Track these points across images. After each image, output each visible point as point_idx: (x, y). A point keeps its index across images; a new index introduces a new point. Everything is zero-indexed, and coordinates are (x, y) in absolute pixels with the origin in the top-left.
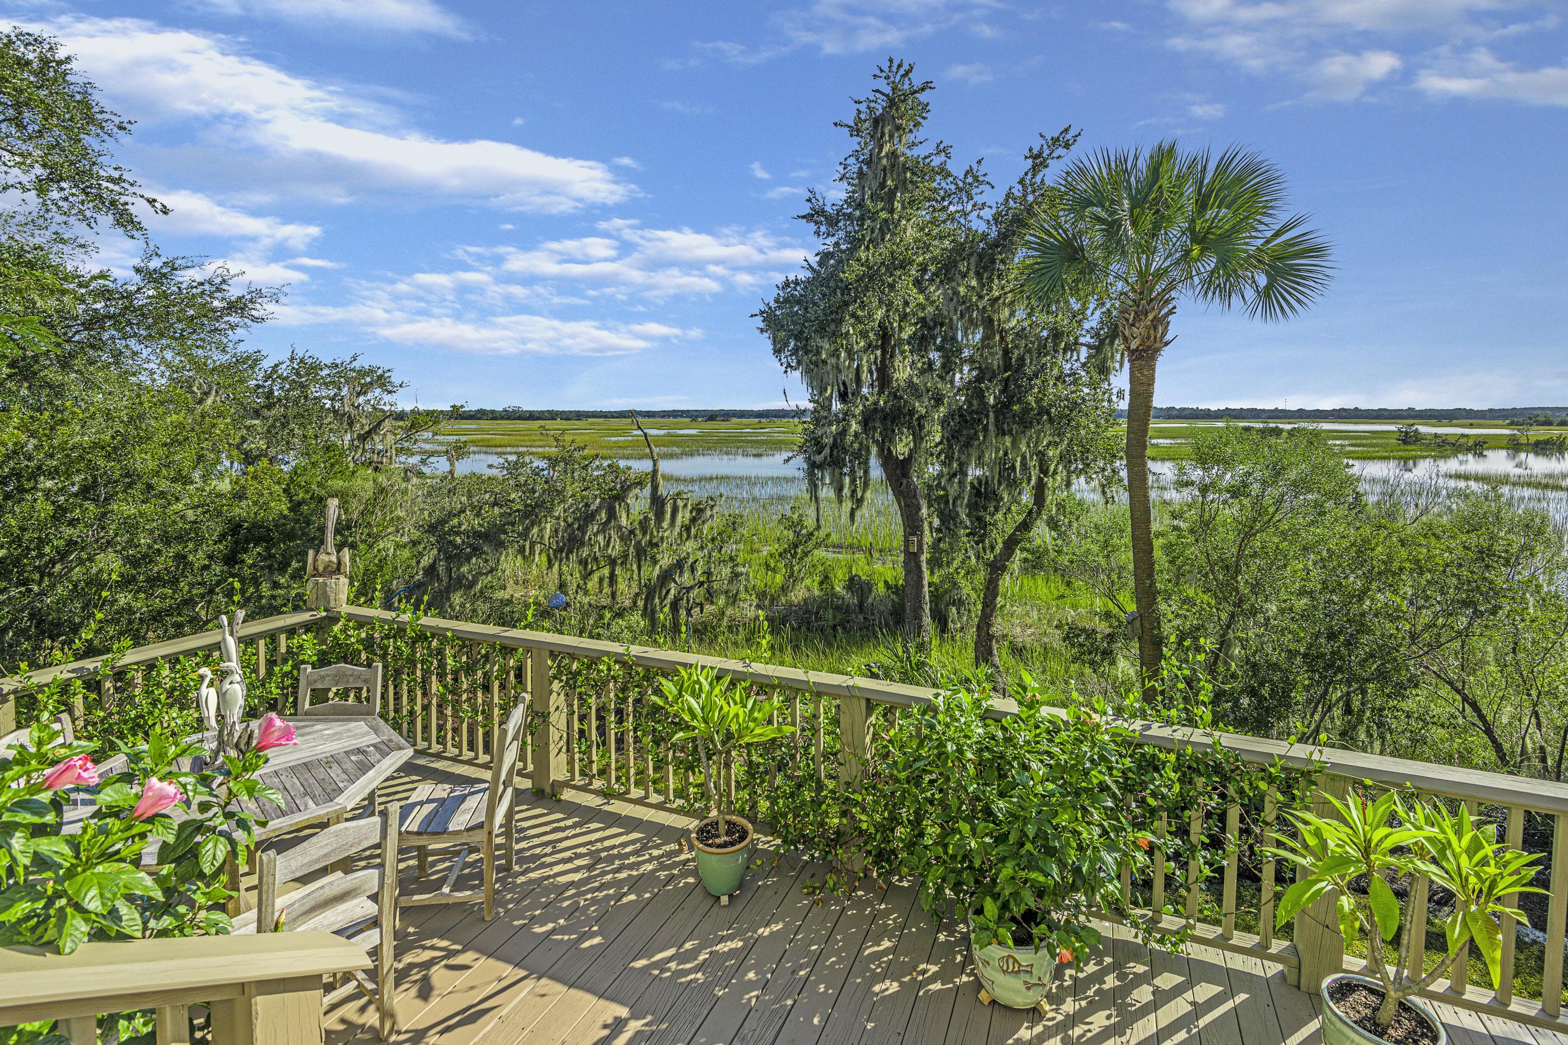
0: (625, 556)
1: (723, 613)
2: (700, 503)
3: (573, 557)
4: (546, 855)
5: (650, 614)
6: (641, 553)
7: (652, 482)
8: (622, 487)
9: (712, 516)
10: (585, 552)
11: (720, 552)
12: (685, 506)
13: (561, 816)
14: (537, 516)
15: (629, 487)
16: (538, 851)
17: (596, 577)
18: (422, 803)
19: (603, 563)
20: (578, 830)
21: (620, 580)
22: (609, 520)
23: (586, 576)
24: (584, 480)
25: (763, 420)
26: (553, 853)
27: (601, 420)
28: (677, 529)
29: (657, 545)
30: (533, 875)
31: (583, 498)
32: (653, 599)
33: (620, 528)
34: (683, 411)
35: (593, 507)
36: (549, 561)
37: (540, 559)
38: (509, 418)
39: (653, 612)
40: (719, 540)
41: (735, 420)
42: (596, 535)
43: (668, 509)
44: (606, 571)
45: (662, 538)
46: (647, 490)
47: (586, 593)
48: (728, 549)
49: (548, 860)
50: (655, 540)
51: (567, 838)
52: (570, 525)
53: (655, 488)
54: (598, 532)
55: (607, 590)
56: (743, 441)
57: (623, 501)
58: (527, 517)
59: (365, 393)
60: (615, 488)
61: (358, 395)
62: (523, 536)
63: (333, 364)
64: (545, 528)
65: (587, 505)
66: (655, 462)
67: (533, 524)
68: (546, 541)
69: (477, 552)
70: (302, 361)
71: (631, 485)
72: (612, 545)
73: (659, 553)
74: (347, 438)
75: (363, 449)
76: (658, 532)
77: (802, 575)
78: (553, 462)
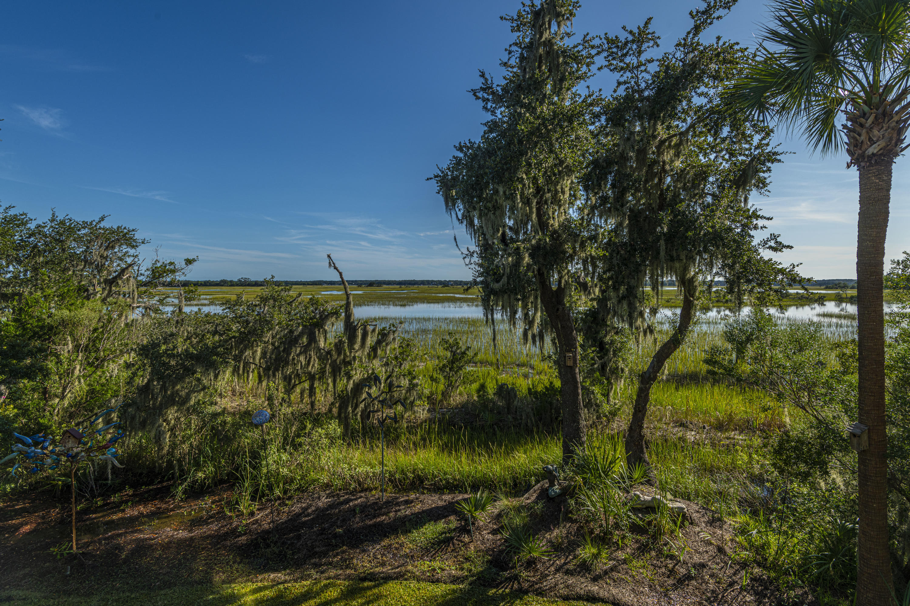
0: (322, 372)
2: (384, 329)
3: (279, 375)
5: (343, 420)
6: (336, 371)
7: (346, 312)
8: (321, 316)
9: (394, 339)
10: (289, 370)
11: (400, 367)
12: (374, 331)
14: (249, 342)
15: (327, 317)
17: (298, 390)
19: (304, 378)
21: (317, 390)
22: (309, 344)
23: (289, 390)
24: (289, 313)
25: (403, 286)
27: (301, 286)
28: (367, 350)
29: (349, 363)
31: (288, 325)
32: (347, 408)
33: (319, 349)
35: (296, 333)
36: (260, 377)
37: (253, 377)
38: (242, 285)
39: (347, 418)
40: (400, 359)
41: (385, 286)
42: (298, 355)
43: (360, 333)
44: (307, 385)
45: (354, 358)
46: (342, 319)
47: (290, 405)
48: (406, 366)
50: (348, 359)
52: (277, 348)
53: (348, 316)
54: (301, 353)
55: (306, 399)
56: (392, 298)
57: (322, 328)
58: (241, 343)
59: (113, 248)
60: (314, 317)
61: (107, 248)
62: (237, 358)
63: (85, 225)
64: (256, 351)
65: (291, 332)
66: (348, 295)
67: (246, 348)
68: (257, 361)
69: (189, 371)
70: (62, 223)
71: (329, 314)
72: (312, 363)
73: (352, 370)
74: (95, 281)
75: (110, 291)
76: (351, 352)
77: (458, 384)
78: (264, 300)
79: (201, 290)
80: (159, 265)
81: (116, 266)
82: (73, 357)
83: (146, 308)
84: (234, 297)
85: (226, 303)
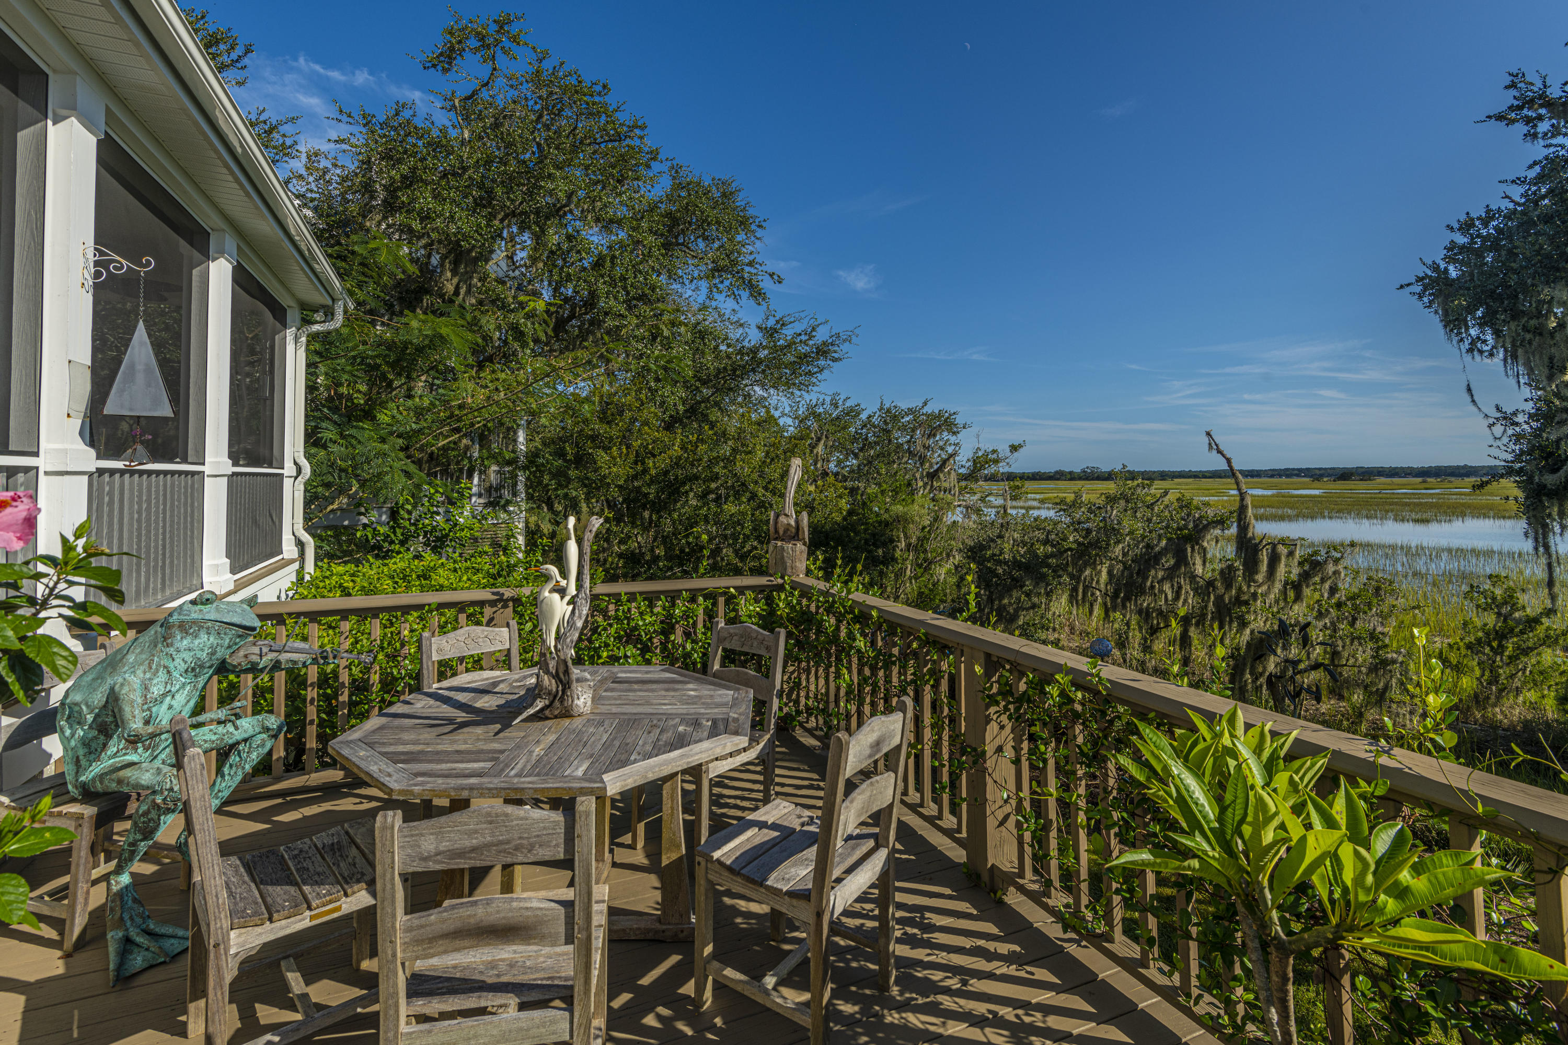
0: (1202, 614)
1: (1361, 715)
2: (1316, 553)
3: (1131, 606)
4: (947, 991)
6: (1223, 611)
7: (1239, 522)
8: (1196, 526)
9: (1337, 573)
10: (1146, 602)
11: (1352, 624)
12: (1291, 555)
13: (994, 930)
14: (1090, 557)
15: (1206, 528)
16: (937, 976)
17: (1162, 635)
18: (762, 825)
19: (1171, 619)
20: (1012, 970)
21: (1195, 642)
22: (1177, 566)
23: (1149, 632)
24: (1149, 520)
26: (960, 993)
28: (1278, 586)
29: (1246, 603)
30: (914, 1020)
31: (1145, 537)
32: (1242, 674)
33: (1194, 576)
34: (1300, 470)
35: (1157, 549)
36: (1105, 607)
37: (1098, 611)
38: (1087, 479)
40: (1350, 607)
41: (1383, 480)
42: (1160, 582)
43: (1264, 557)
44: (1177, 631)
45: (1255, 595)
46: (1234, 530)
49: (947, 1002)
50: (1245, 597)
51: (991, 976)
52: (1129, 569)
53: (1243, 528)
54: (1164, 579)
56: (1396, 504)
57: (1197, 543)
58: (1080, 558)
59: (935, 435)
60: (1185, 526)
61: (929, 437)
62: (1076, 578)
63: (911, 411)
64: (1100, 571)
65: (1148, 546)
66: (1242, 496)
67: (1086, 565)
68: (1102, 586)
69: (1018, 583)
70: (889, 411)
71: (1209, 524)
72: (1183, 597)
73: (1248, 612)
74: (918, 475)
75: (932, 486)
76: (1249, 586)
77: (1517, 683)
78: (1111, 500)
79: (1029, 485)
80: (980, 454)
81: (936, 458)
82: (905, 556)
83: (967, 507)
84: (1070, 497)
85: (1061, 505)
